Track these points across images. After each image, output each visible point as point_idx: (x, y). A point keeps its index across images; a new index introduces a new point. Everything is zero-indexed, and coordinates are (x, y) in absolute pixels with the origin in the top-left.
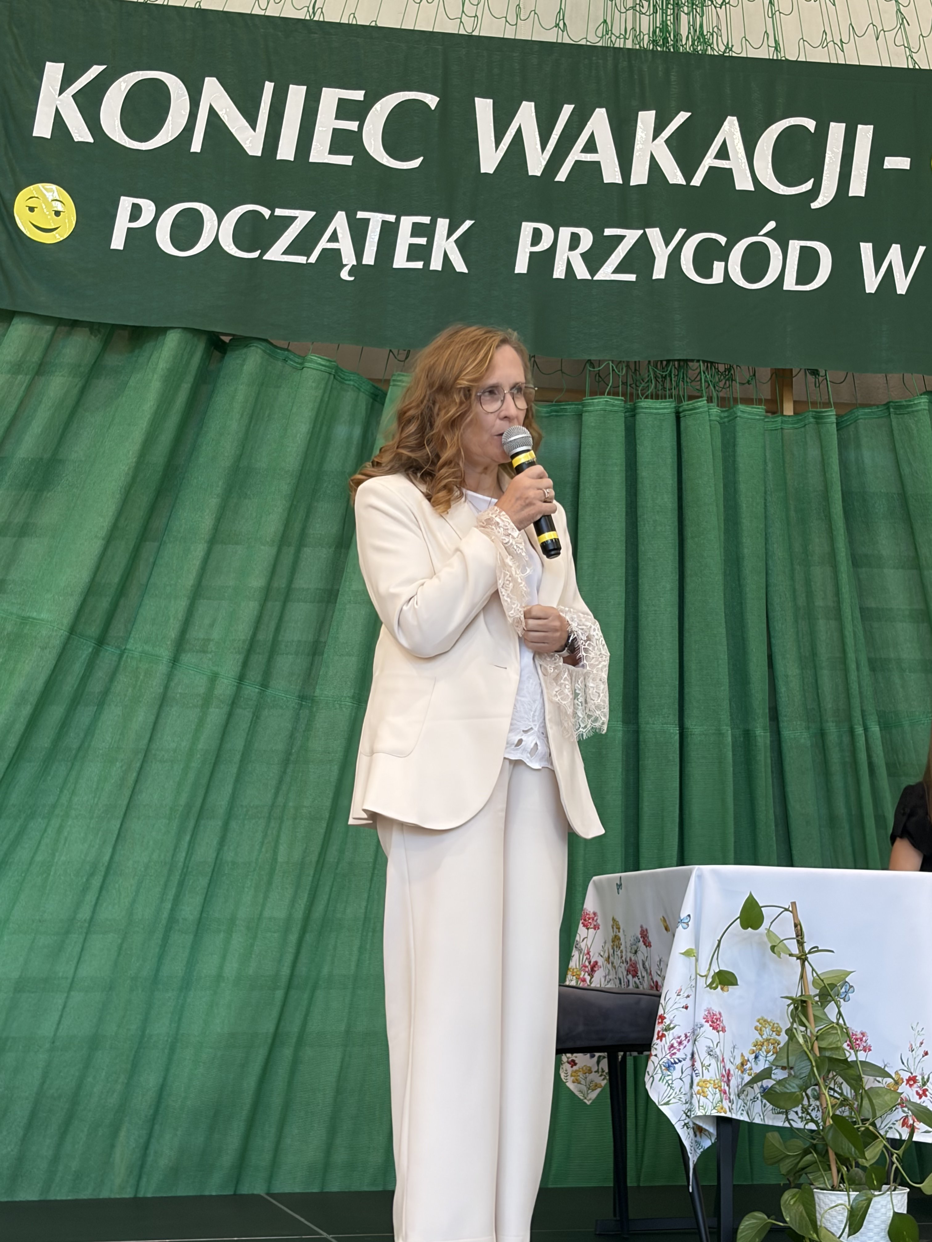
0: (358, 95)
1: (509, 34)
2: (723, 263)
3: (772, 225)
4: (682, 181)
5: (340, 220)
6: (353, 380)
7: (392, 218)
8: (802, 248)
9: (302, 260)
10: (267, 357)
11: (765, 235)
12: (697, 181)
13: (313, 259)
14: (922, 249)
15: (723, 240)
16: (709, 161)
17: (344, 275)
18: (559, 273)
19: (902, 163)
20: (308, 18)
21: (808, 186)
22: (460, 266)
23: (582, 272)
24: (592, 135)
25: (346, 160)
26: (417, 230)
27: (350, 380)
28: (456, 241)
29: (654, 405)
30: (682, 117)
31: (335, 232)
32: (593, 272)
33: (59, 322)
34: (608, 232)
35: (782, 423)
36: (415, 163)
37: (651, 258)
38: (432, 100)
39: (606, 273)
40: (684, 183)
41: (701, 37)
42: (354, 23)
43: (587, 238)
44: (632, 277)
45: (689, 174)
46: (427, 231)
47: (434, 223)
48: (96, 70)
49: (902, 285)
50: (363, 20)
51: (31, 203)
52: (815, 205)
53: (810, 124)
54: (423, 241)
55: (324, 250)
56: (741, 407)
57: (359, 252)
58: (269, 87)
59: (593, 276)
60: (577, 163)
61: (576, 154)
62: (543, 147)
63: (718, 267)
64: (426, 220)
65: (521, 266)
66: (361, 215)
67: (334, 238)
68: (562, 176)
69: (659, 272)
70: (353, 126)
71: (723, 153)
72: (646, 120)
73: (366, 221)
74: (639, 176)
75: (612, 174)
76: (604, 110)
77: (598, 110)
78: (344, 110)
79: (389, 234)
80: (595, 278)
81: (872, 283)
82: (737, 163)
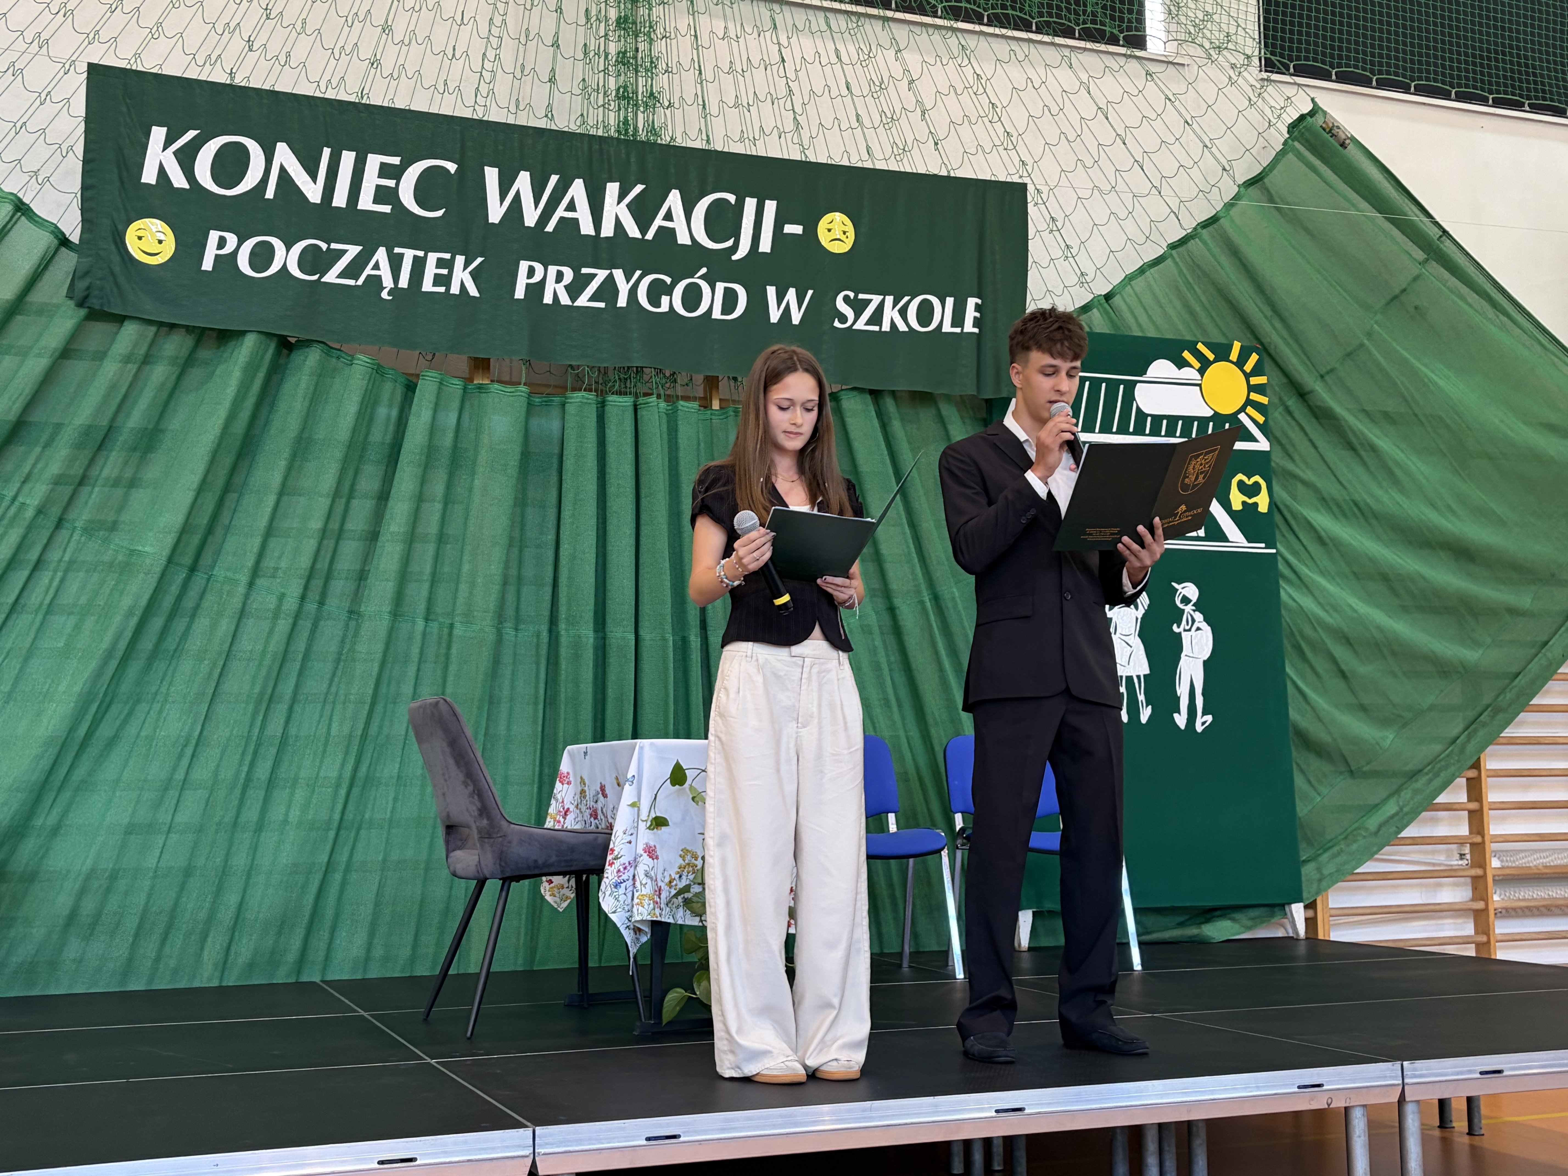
0: (396, 160)
1: (511, 120)
2: (669, 297)
3: (704, 270)
4: (638, 235)
5: (381, 255)
6: (391, 375)
7: (421, 254)
8: (726, 288)
9: (351, 282)
10: (324, 355)
11: (699, 278)
12: (650, 236)
13: (360, 282)
14: (810, 292)
15: (668, 280)
16: (658, 222)
17: (384, 295)
18: (548, 299)
19: (797, 229)
20: (357, 101)
21: (730, 243)
22: (473, 291)
23: (565, 300)
24: (572, 198)
25: (387, 209)
26: (440, 263)
27: (389, 374)
28: (470, 273)
29: (618, 399)
30: (639, 188)
31: (377, 262)
32: (573, 300)
33: (161, 324)
34: (584, 271)
35: (711, 414)
36: (439, 213)
37: (616, 292)
38: (452, 167)
39: (583, 301)
40: (640, 237)
41: (653, 131)
42: (393, 106)
43: (569, 274)
44: (602, 305)
45: (644, 230)
46: (449, 264)
47: (453, 259)
48: (191, 134)
49: (796, 317)
50: (400, 104)
51: (140, 233)
52: (734, 258)
53: (732, 198)
54: (445, 272)
55: (369, 276)
56: (681, 403)
57: (396, 278)
58: (327, 152)
59: (573, 303)
60: (562, 219)
61: (560, 212)
62: (536, 206)
63: (665, 300)
64: (447, 256)
65: (520, 293)
66: (397, 250)
67: (376, 267)
68: (550, 228)
69: (622, 302)
70: (391, 183)
71: (669, 217)
72: (612, 189)
73: (402, 255)
74: (607, 230)
75: (587, 228)
76: (581, 180)
77: (577, 180)
78: (385, 171)
79: (419, 265)
80: (575, 304)
81: (775, 315)
82: (679, 224)
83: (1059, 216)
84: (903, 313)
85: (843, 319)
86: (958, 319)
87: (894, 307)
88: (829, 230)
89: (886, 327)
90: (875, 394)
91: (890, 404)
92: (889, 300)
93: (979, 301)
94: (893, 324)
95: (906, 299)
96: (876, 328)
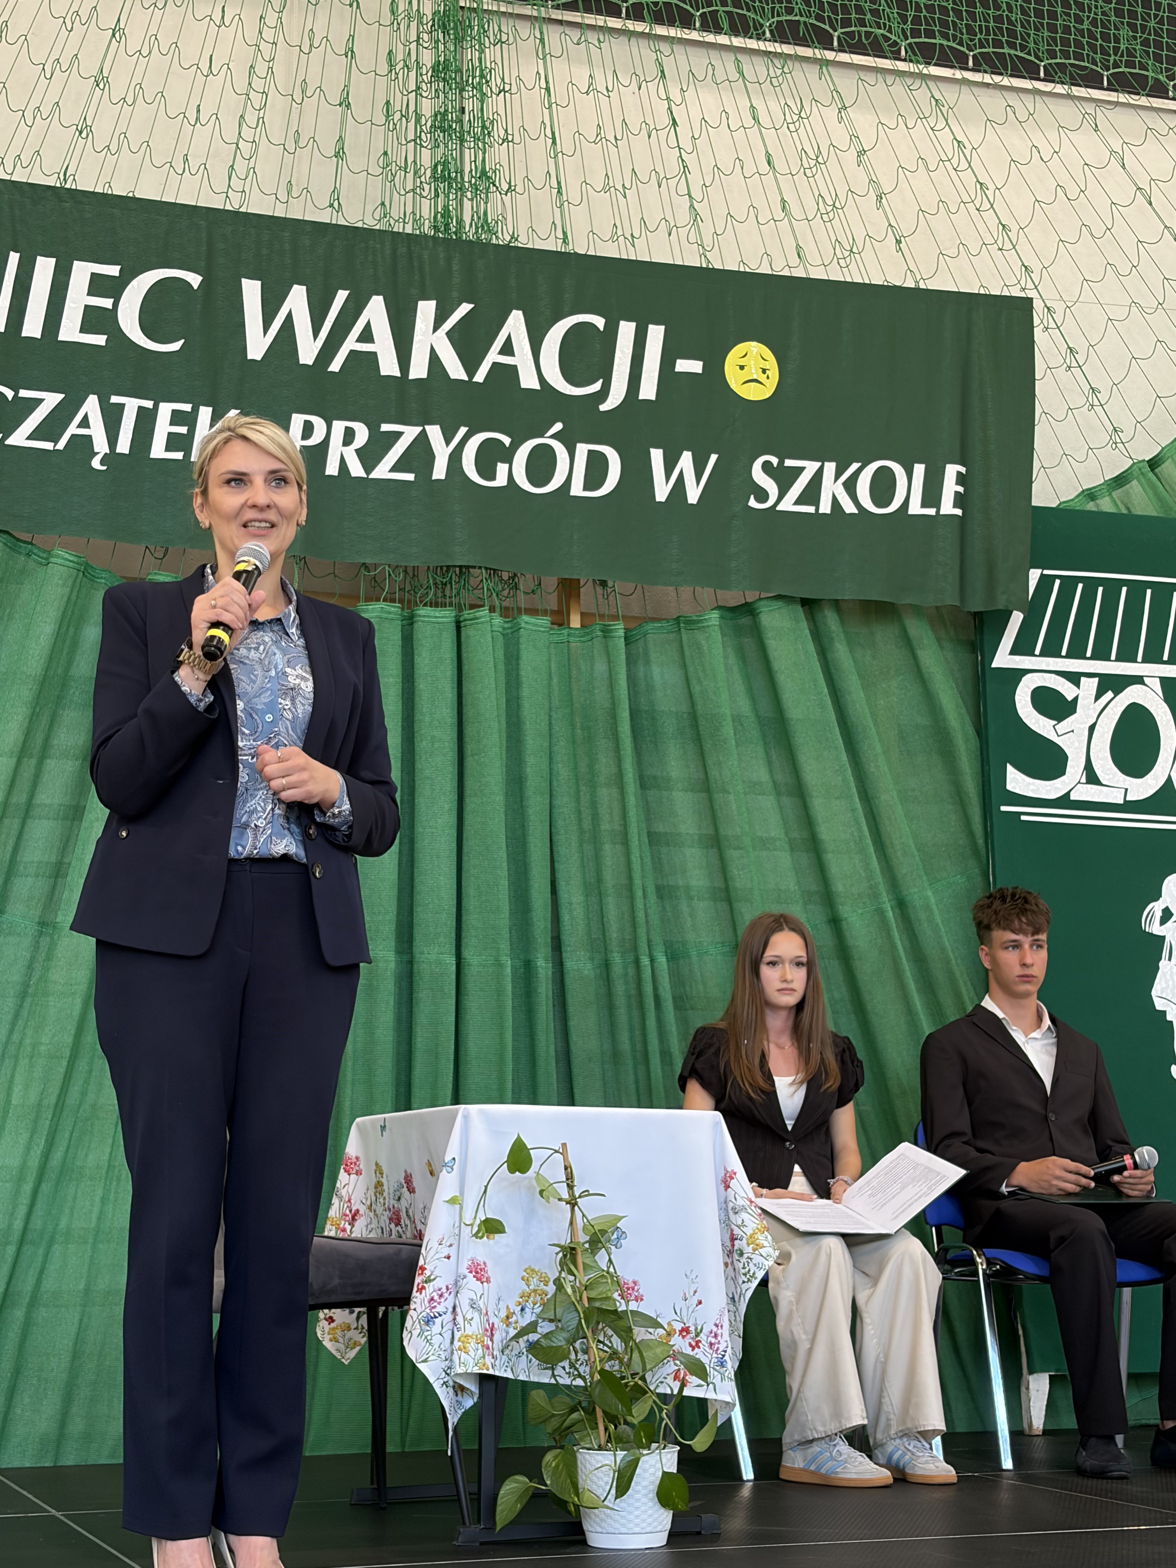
0: (113, 270)
1: (280, 213)
2: (507, 466)
3: (558, 427)
4: (463, 376)
5: (91, 406)
6: (105, 578)
7: (149, 404)
8: (590, 452)
9: (48, 446)
10: (8, 550)
11: (552, 437)
12: (480, 377)
13: (61, 445)
14: (714, 458)
15: (507, 440)
16: (493, 356)
17: (96, 463)
18: (332, 469)
19: (694, 366)
20: (58, 185)
21: (597, 386)
23: (356, 470)
24: (368, 324)
25: (100, 340)
26: (177, 418)
27: (101, 578)
29: (432, 614)
30: (465, 308)
31: (86, 417)
32: (368, 469)
34: (385, 427)
35: (568, 635)
36: (176, 346)
37: (430, 457)
38: (194, 280)
39: (383, 471)
40: (466, 378)
41: (484, 224)
42: (110, 192)
43: (362, 434)
44: (410, 477)
45: (471, 370)
46: (189, 420)
47: (195, 411)
49: (693, 495)
50: (119, 190)
52: (603, 408)
53: (599, 322)
54: (183, 430)
55: (73, 436)
56: (526, 618)
57: (112, 440)
58: (14, 258)
59: (368, 473)
60: (352, 352)
61: (351, 344)
62: (316, 335)
63: (502, 469)
64: (187, 407)
66: (114, 399)
67: (85, 423)
68: (335, 366)
69: (439, 472)
70: (107, 303)
71: (507, 349)
72: (426, 309)
73: (122, 406)
74: (419, 370)
75: (389, 366)
76: (381, 298)
77: (374, 297)
78: (97, 285)
79: (146, 420)
80: (372, 476)
81: (662, 491)
82: (522, 359)
83: (1080, 345)
84: (850, 486)
85: (762, 495)
86: (932, 496)
87: (837, 478)
88: (742, 368)
89: (825, 507)
90: (809, 605)
91: (831, 620)
92: (830, 468)
93: (963, 470)
94: (835, 502)
95: (855, 466)
96: (811, 509)
